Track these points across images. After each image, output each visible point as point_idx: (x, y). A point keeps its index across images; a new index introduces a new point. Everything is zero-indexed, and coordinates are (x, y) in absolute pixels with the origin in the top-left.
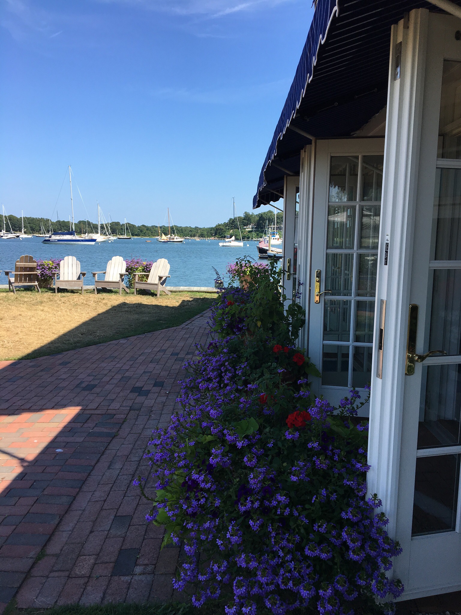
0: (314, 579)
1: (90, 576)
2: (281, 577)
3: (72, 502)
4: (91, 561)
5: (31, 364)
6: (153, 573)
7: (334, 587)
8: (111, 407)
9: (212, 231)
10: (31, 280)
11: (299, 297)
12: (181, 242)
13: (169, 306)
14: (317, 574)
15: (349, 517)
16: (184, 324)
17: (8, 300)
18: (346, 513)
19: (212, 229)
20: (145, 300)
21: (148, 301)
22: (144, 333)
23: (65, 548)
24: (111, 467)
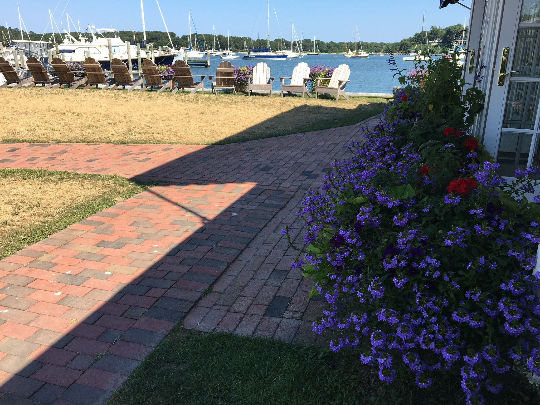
0: (459, 345)
1: (246, 313)
2: (423, 337)
3: (239, 254)
4: (248, 302)
5: (222, 148)
6: (301, 319)
7: (482, 355)
8: (282, 185)
9: (397, 47)
10: (229, 84)
11: (480, 81)
12: (366, 57)
13: (346, 108)
14: (463, 341)
15: (509, 289)
16: (358, 123)
17: (210, 99)
18: (507, 285)
19: (397, 44)
20: (325, 103)
21: (327, 104)
22: (320, 130)
23: (229, 288)
24: (276, 231)
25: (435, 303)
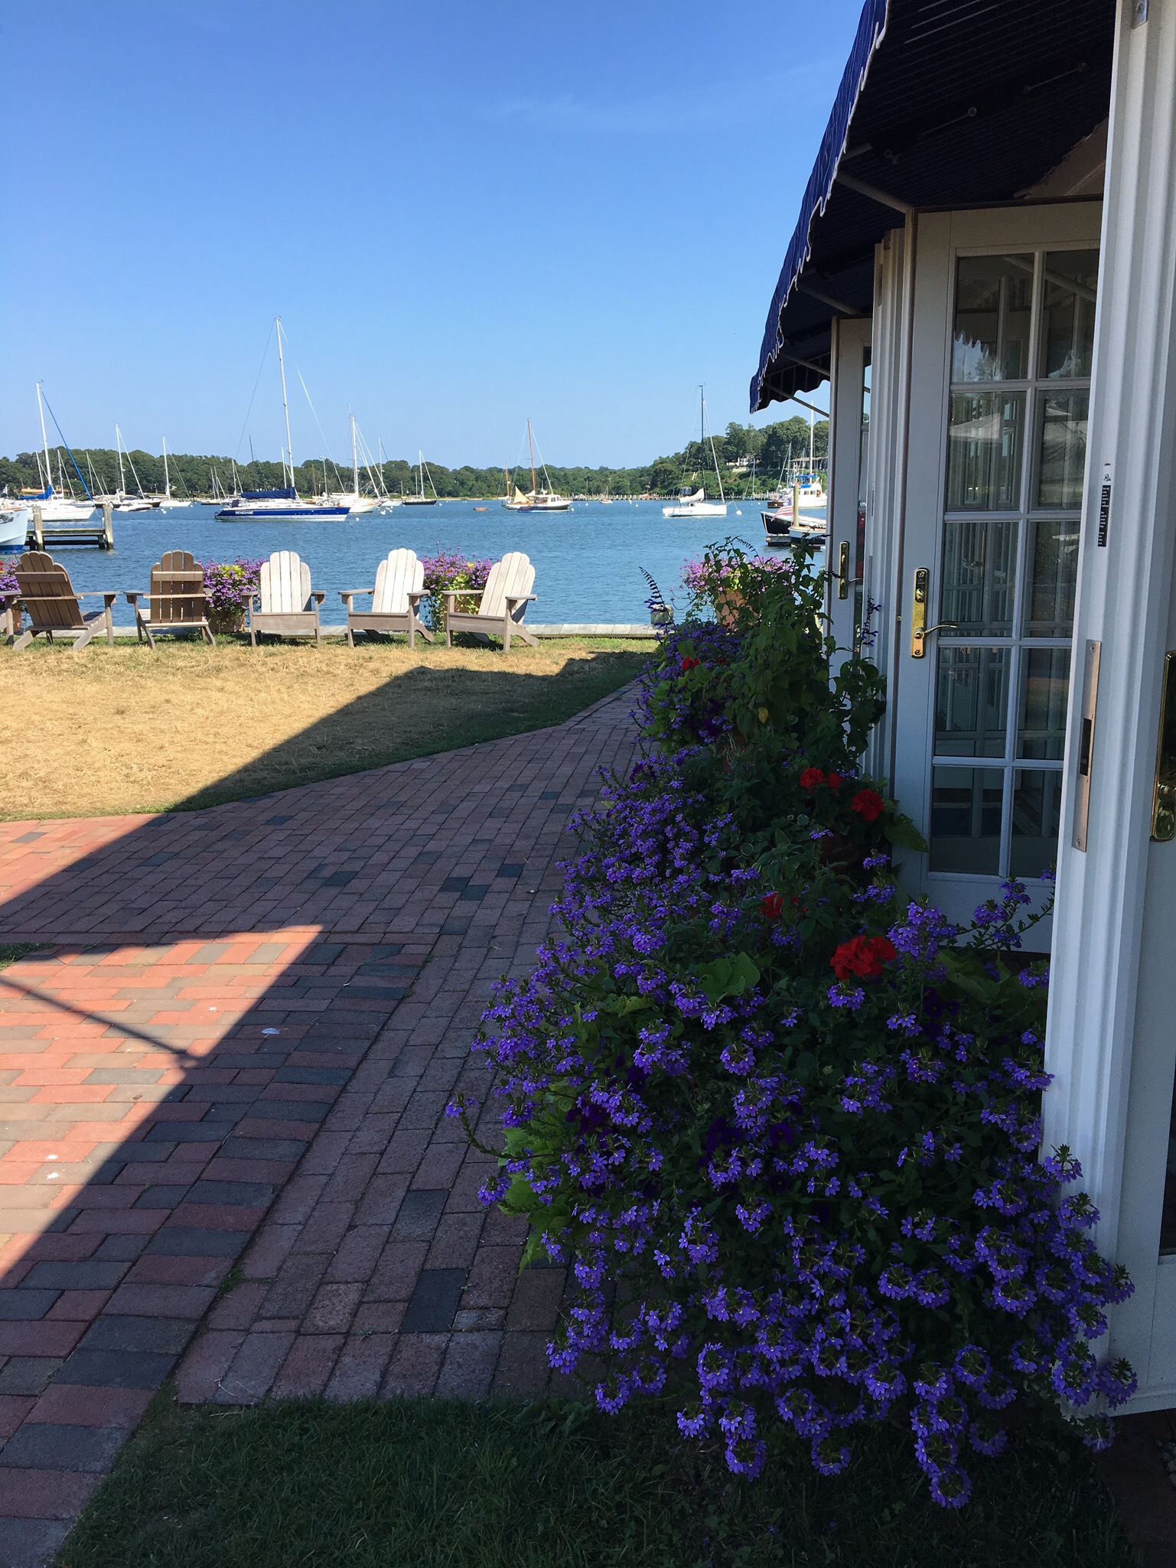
0: (901, 1353)
1: (348, 1332)
2: (818, 1347)
3: (303, 1156)
4: (351, 1298)
5: (197, 822)
6: (501, 1327)
7: (954, 1375)
8: (393, 928)
9: (645, 478)
10: (190, 615)
11: (869, 644)
12: (565, 507)
13: (534, 674)
14: (909, 1342)
15: (994, 1203)
16: (573, 718)
17: (138, 663)
18: (988, 1193)
19: (642, 472)
20: (475, 660)
21: (482, 662)
22: (473, 744)
23: (289, 1263)
24: (397, 1073)
25: (836, 1259)
